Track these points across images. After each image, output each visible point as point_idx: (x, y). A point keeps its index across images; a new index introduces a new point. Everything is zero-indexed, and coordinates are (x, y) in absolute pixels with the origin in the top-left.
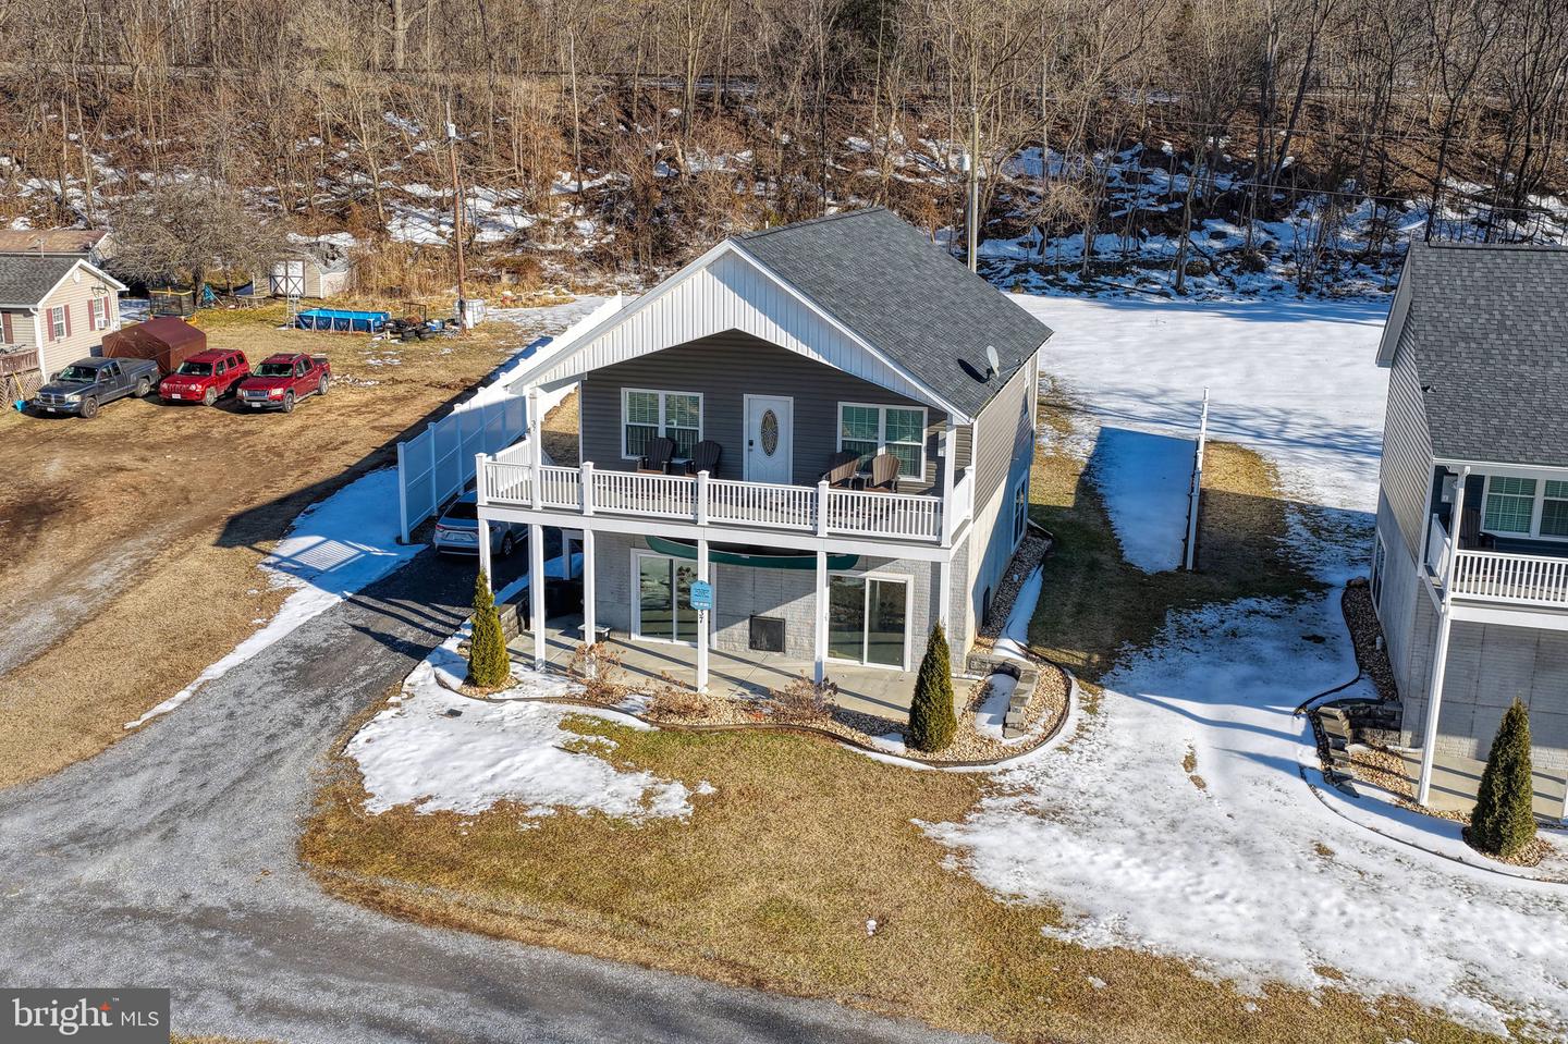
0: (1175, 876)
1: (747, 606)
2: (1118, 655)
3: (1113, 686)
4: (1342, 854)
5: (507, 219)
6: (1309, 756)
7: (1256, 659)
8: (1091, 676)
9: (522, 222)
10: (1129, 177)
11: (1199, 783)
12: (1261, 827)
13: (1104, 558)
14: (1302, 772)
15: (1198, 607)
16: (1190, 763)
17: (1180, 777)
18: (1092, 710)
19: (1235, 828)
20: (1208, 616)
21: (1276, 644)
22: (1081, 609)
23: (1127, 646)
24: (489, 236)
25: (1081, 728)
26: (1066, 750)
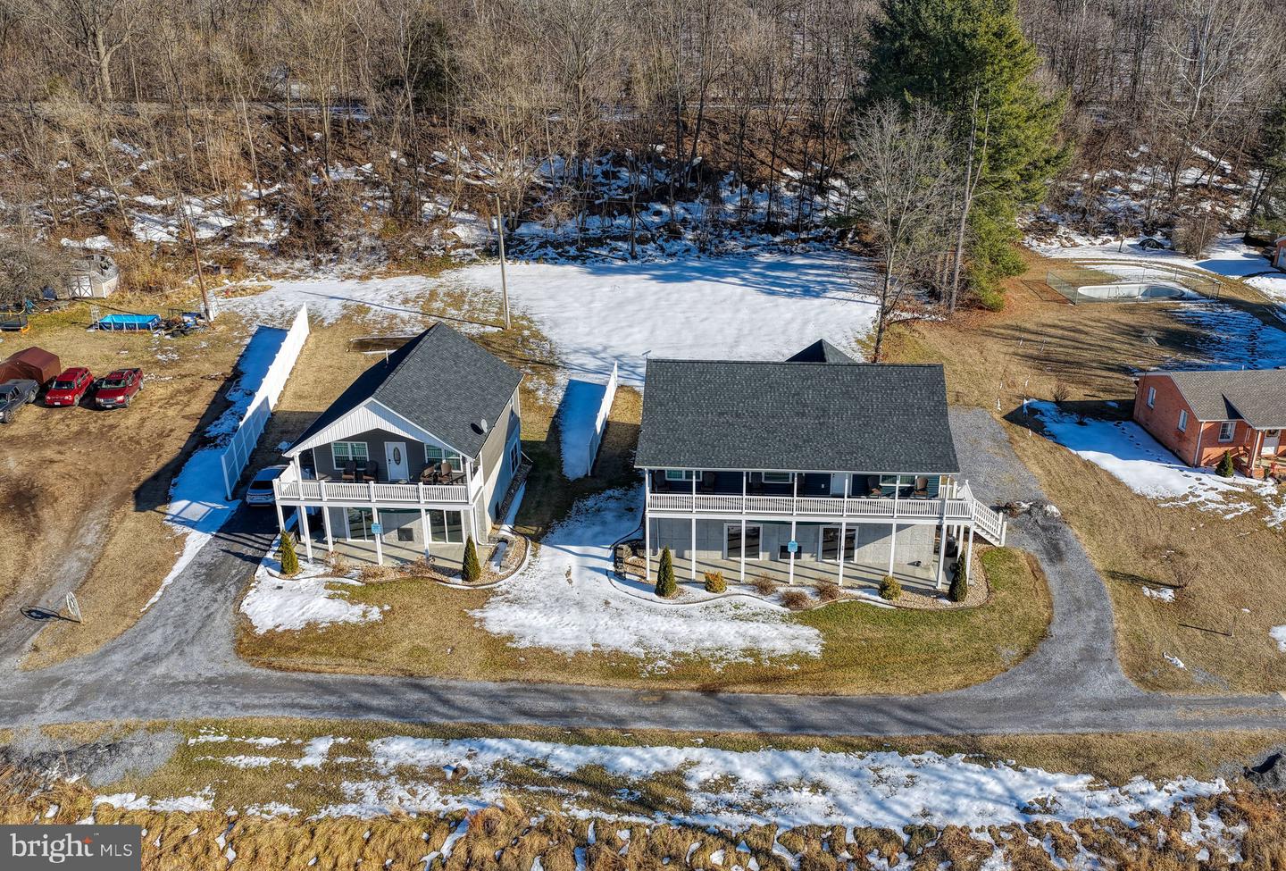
0: (555, 619)
1: (396, 524)
2: (550, 527)
3: (545, 543)
4: (613, 603)
5: (213, 220)
6: (610, 566)
7: (604, 523)
8: (537, 539)
9: (226, 223)
10: (606, 174)
11: (570, 581)
12: (589, 597)
13: (553, 473)
14: (607, 573)
15: (587, 498)
16: (568, 573)
17: (563, 580)
18: (534, 556)
19: (578, 598)
20: (590, 502)
21: (615, 514)
22: (539, 504)
23: (555, 522)
24: (205, 234)
25: (530, 564)
26: (523, 574)
